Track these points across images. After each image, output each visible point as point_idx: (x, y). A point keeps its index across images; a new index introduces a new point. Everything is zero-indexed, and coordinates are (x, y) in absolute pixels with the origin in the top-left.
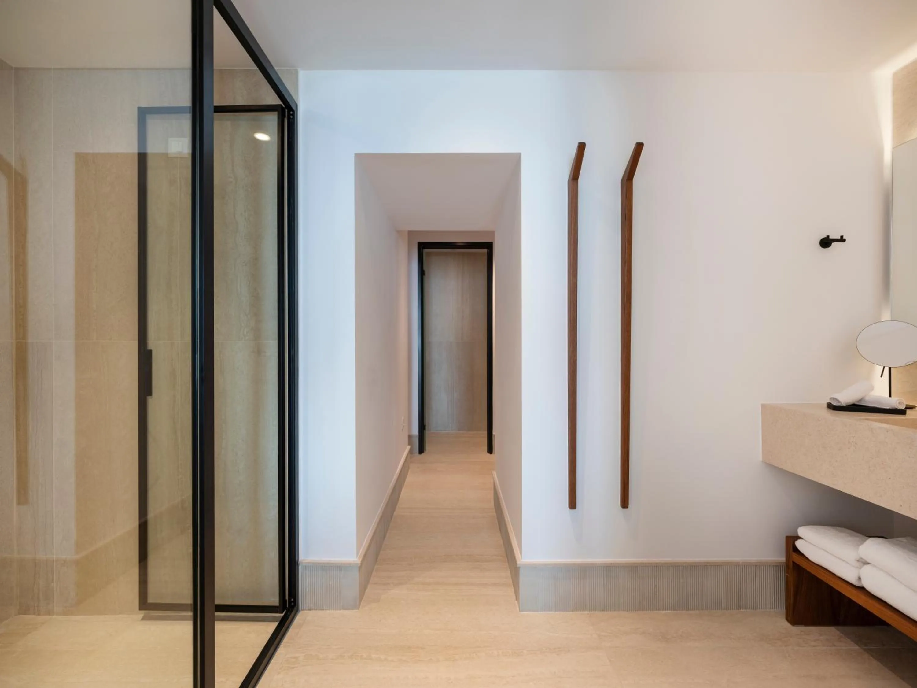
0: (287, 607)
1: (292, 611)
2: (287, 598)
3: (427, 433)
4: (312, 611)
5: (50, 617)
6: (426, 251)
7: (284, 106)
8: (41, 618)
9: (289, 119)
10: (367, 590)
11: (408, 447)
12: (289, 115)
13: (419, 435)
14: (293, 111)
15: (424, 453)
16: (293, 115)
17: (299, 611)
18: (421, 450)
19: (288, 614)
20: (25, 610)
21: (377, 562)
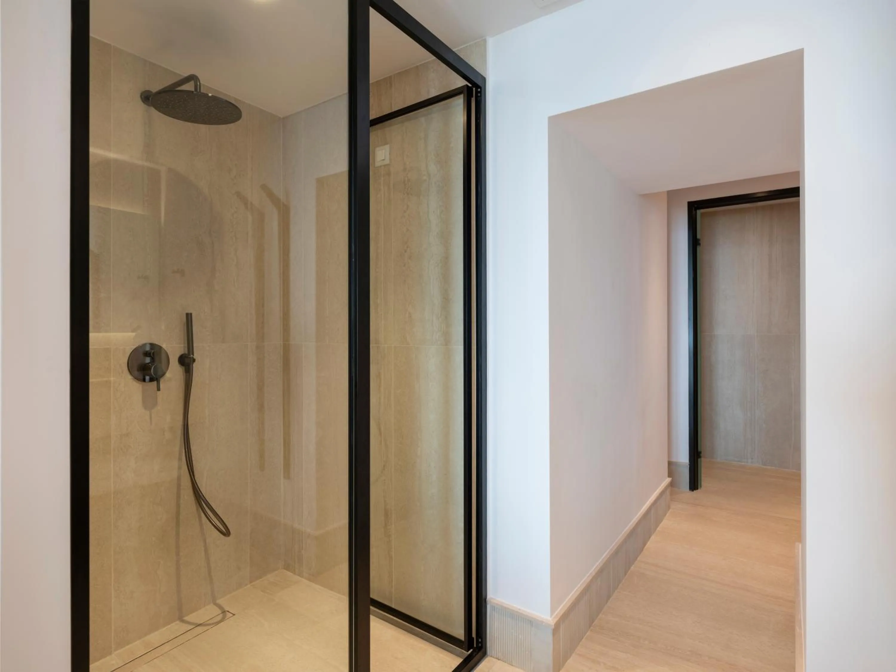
0: (475, 646)
1: (478, 653)
2: (474, 635)
3: (704, 463)
4: (500, 661)
5: (300, 578)
6: (699, 212)
7: (470, 85)
8: (297, 578)
9: (477, 97)
10: (570, 661)
11: (668, 480)
12: (477, 92)
13: (690, 465)
14: (480, 88)
15: (699, 490)
16: (480, 92)
17: (486, 656)
18: (694, 485)
19: (474, 655)
20: (287, 567)
21: (592, 628)
